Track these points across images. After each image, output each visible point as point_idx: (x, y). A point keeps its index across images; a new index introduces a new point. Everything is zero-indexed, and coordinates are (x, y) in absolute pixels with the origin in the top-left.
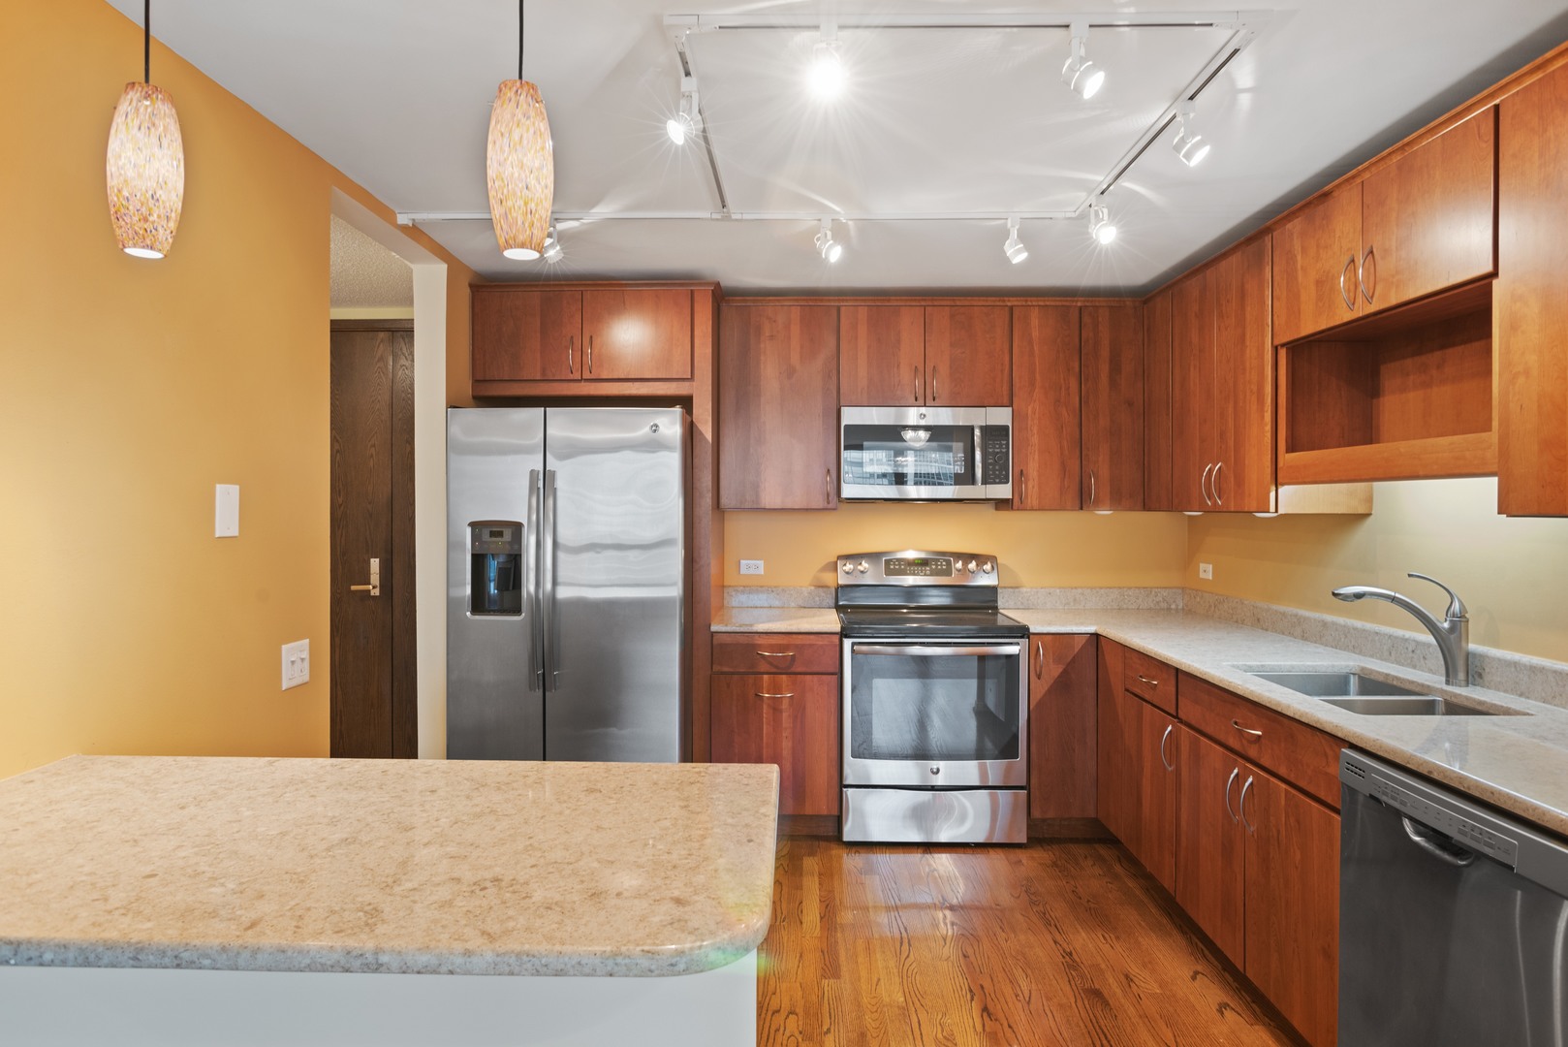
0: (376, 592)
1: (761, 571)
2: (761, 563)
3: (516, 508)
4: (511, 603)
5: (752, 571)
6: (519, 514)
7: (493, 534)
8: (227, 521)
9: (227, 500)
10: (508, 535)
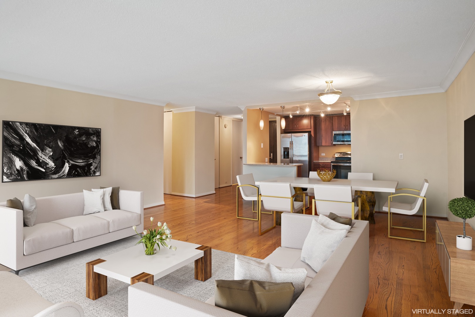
0: (272, 158)
1: (325, 155)
2: (324, 154)
3: (288, 146)
4: (288, 158)
5: (323, 155)
6: (289, 147)
7: (286, 149)
8: (262, 147)
9: (262, 144)
10: (287, 149)
